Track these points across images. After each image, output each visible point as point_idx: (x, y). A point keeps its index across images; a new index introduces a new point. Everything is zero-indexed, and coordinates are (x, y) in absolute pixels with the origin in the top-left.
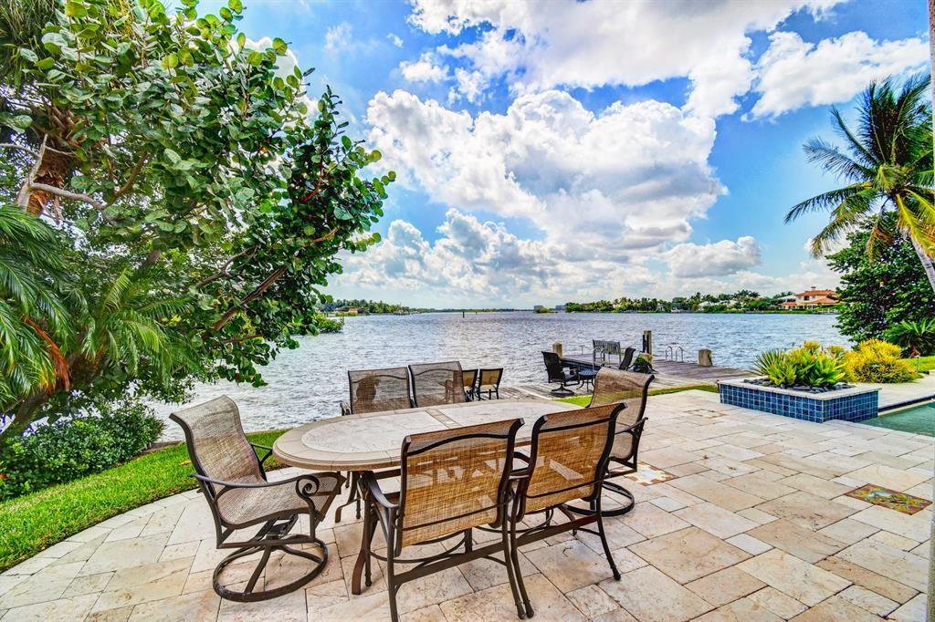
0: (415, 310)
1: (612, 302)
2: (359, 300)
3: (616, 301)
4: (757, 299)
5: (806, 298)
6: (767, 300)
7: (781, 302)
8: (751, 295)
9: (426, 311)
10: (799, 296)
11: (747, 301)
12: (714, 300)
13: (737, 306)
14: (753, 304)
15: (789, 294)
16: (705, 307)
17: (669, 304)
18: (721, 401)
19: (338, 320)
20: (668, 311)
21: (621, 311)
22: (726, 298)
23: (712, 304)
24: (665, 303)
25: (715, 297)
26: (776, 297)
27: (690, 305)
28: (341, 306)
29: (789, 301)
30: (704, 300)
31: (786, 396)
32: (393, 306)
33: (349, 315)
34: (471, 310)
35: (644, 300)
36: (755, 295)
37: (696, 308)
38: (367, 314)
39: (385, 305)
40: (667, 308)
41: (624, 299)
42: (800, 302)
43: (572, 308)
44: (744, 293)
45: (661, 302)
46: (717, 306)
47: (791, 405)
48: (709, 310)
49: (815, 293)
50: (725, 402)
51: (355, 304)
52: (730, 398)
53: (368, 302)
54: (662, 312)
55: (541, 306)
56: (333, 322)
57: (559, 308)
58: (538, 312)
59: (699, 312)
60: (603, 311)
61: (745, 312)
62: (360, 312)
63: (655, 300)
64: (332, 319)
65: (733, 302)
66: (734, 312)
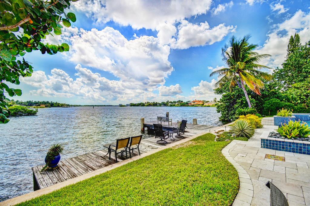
0: (72, 105)
1: (144, 103)
2: (46, 101)
3: (146, 103)
4: (182, 103)
5: (194, 102)
6: (184, 103)
7: (188, 103)
8: (181, 102)
9: (77, 106)
10: (192, 102)
11: (180, 103)
12: (172, 103)
13: (178, 105)
14: (182, 104)
15: (190, 101)
16: (170, 105)
17: (161, 104)
18: (262, 147)
19: (34, 110)
20: (160, 106)
21: (147, 106)
22: (175, 102)
23: (172, 104)
24: (159, 104)
25: (173, 102)
26: (187, 102)
27: (166, 104)
28: (36, 104)
29: (190, 103)
30: (170, 103)
31: (301, 144)
32: (62, 104)
33: (41, 107)
34: (96, 106)
35: (154, 102)
36: (182, 101)
37: (168, 105)
38: (50, 107)
39: (58, 104)
40: (160, 105)
41: (148, 102)
42: (193, 104)
43: (132, 105)
44: (180, 101)
45: (158, 103)
46: (173, 104)
47: (304, 148)
48: (171, 106)
49: (196, 101)
50: (264, 147)
51: (44, 103)
52: (267, 145)
53: (50, 102)
54: (158, 106)
55: (121, 104)
56: (32, 111)
57: (127, 105)
58: (121, 106)
59: (169, 106)
60: (142, 106)
61: (180, 106)
62: (46, 106)
63: (157, 103)
64: (31, 109)
65: (177, 104)
66: (177, 106)
